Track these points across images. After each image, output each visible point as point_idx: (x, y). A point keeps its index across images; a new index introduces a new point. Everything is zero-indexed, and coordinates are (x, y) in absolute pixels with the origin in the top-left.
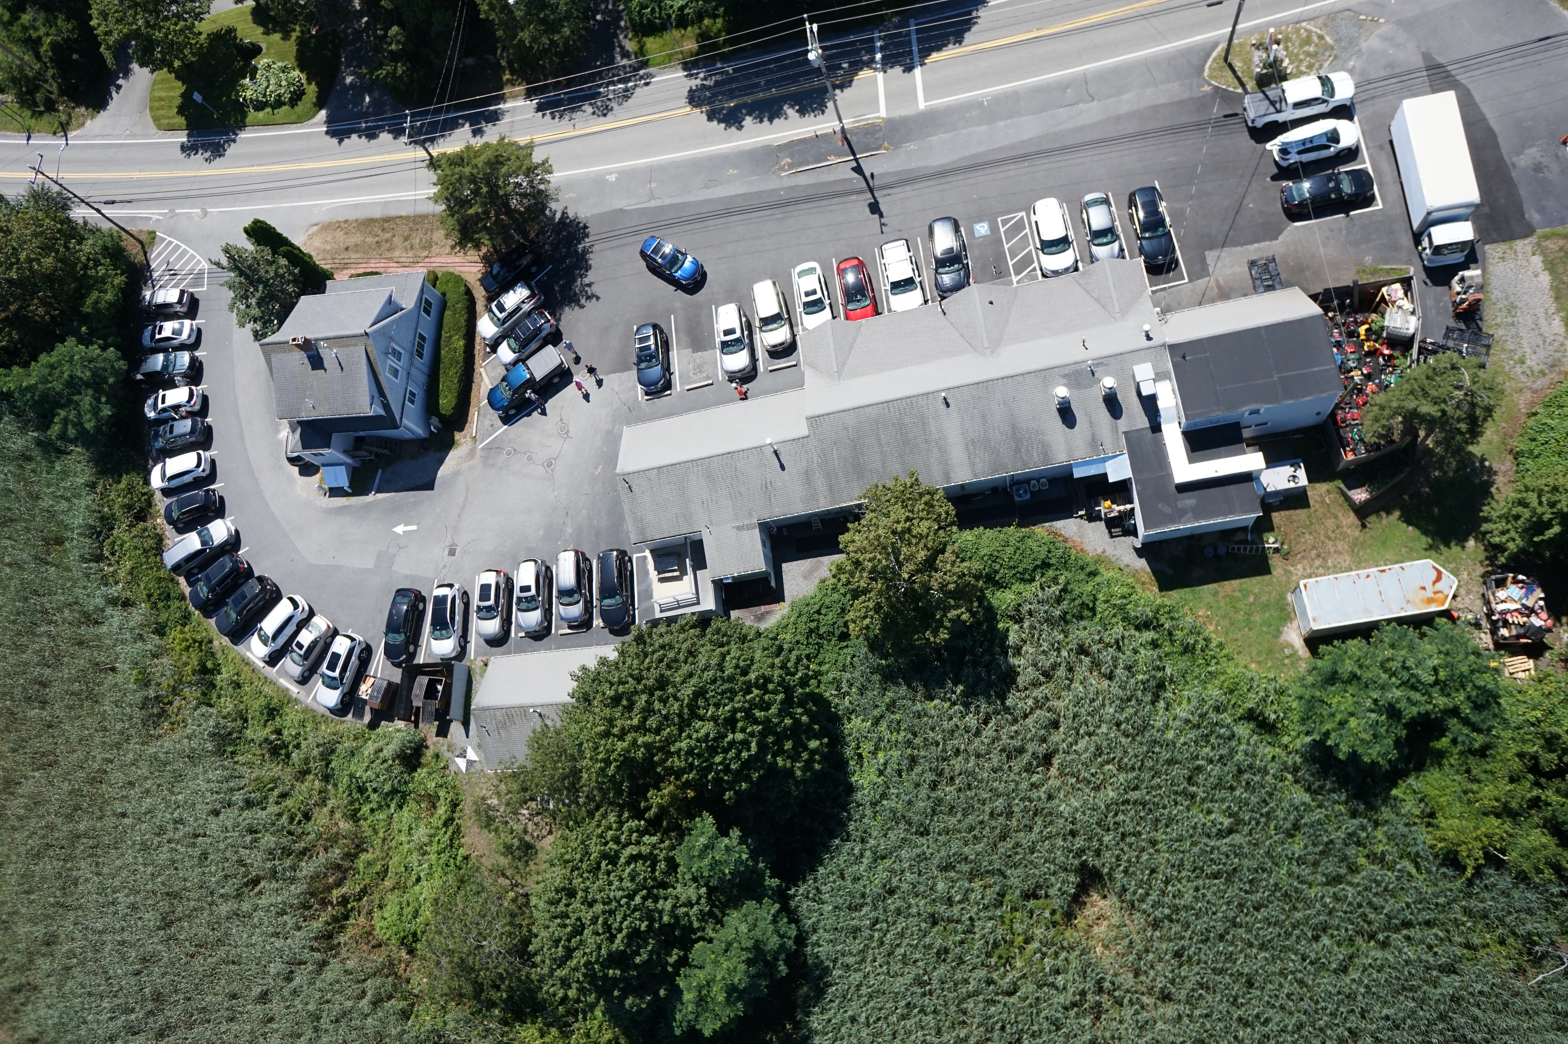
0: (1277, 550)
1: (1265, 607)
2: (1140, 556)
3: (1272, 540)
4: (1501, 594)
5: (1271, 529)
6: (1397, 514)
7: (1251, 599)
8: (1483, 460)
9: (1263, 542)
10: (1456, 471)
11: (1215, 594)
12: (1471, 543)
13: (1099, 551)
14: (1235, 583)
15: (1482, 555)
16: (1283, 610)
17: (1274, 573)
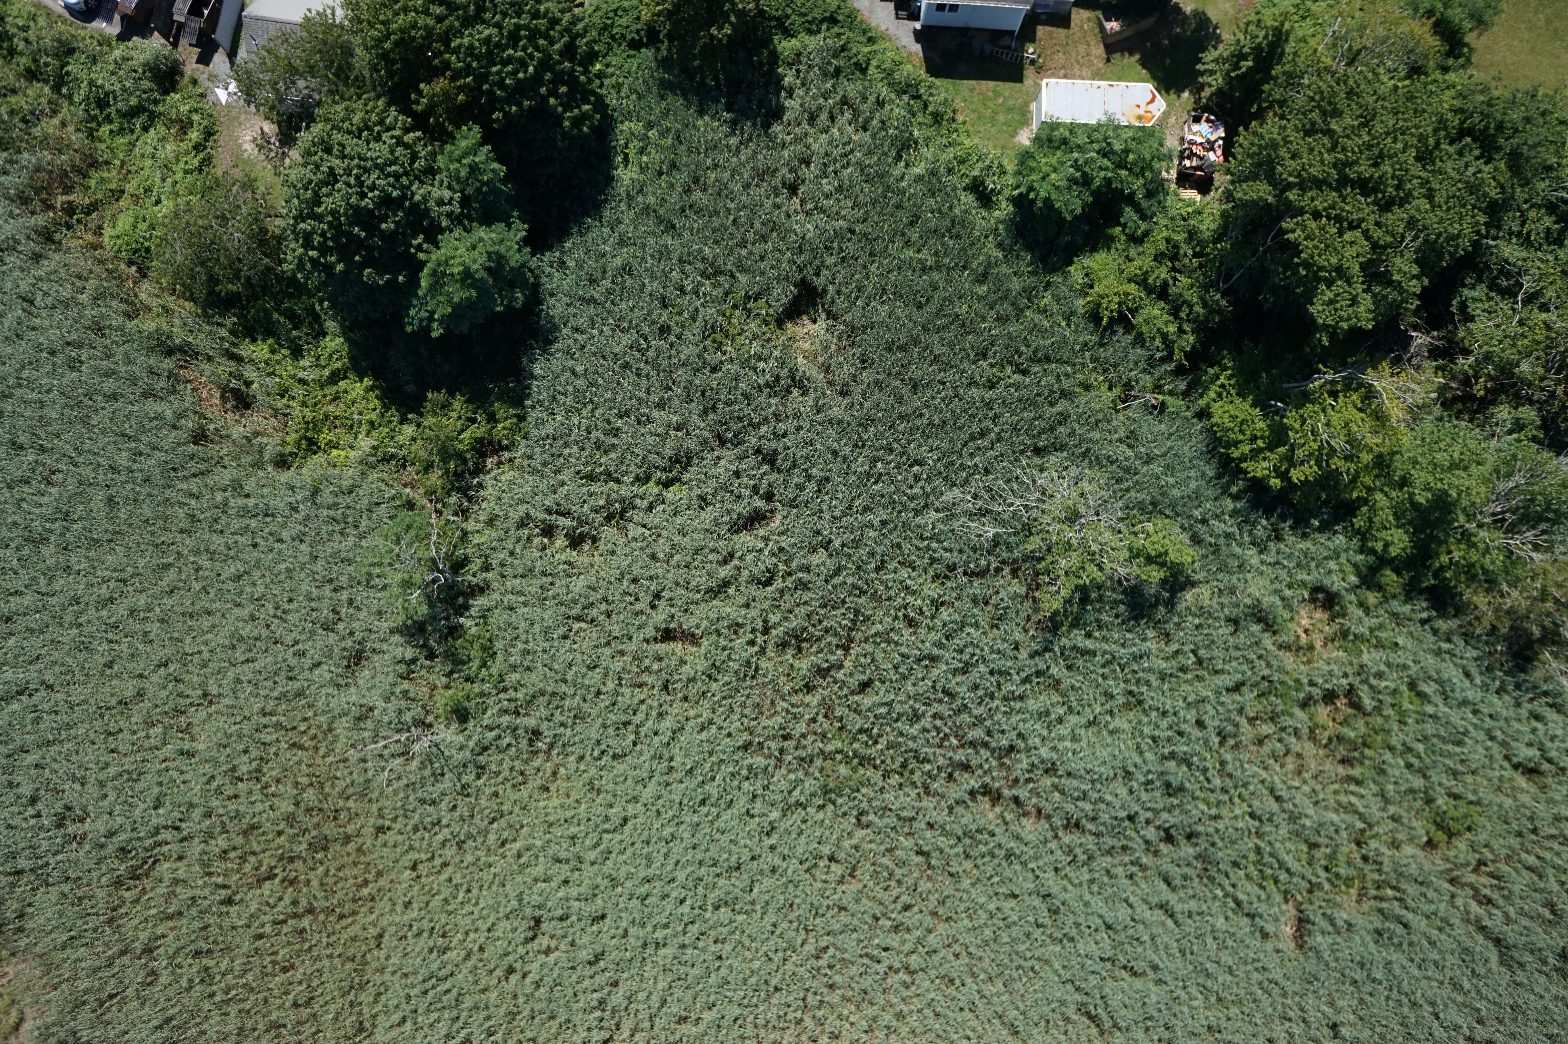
0: (1033, 62)
1: (1010, 110)
2: (917, 41)
3: (1031, 50)
4: (1195, 128)
5: (1033, 40)
6: (1137, 57)
7: (1001, 101)
8: (1216, 27)
9: (1023, 50)
10: (1193, 32)
11: (972, 90)
12: (1186, 94)
13: (883, 28)
14: (991, 84)
15: (1191, 106)
16: (1024, 115)
17: (1026, 82)
